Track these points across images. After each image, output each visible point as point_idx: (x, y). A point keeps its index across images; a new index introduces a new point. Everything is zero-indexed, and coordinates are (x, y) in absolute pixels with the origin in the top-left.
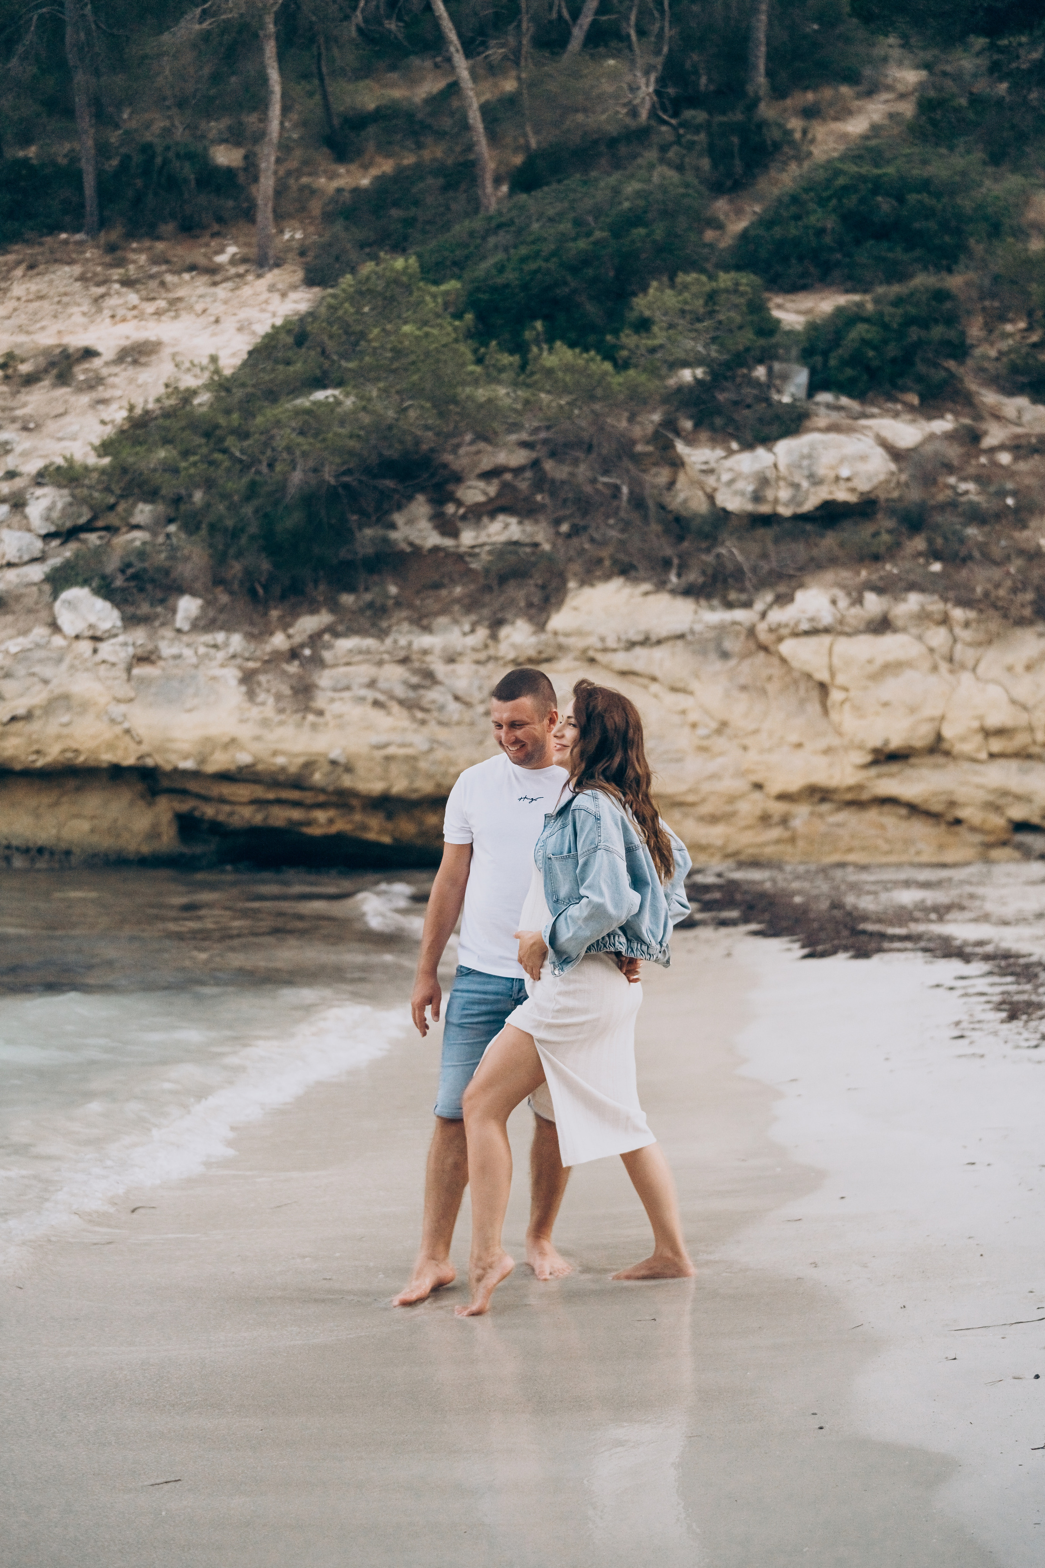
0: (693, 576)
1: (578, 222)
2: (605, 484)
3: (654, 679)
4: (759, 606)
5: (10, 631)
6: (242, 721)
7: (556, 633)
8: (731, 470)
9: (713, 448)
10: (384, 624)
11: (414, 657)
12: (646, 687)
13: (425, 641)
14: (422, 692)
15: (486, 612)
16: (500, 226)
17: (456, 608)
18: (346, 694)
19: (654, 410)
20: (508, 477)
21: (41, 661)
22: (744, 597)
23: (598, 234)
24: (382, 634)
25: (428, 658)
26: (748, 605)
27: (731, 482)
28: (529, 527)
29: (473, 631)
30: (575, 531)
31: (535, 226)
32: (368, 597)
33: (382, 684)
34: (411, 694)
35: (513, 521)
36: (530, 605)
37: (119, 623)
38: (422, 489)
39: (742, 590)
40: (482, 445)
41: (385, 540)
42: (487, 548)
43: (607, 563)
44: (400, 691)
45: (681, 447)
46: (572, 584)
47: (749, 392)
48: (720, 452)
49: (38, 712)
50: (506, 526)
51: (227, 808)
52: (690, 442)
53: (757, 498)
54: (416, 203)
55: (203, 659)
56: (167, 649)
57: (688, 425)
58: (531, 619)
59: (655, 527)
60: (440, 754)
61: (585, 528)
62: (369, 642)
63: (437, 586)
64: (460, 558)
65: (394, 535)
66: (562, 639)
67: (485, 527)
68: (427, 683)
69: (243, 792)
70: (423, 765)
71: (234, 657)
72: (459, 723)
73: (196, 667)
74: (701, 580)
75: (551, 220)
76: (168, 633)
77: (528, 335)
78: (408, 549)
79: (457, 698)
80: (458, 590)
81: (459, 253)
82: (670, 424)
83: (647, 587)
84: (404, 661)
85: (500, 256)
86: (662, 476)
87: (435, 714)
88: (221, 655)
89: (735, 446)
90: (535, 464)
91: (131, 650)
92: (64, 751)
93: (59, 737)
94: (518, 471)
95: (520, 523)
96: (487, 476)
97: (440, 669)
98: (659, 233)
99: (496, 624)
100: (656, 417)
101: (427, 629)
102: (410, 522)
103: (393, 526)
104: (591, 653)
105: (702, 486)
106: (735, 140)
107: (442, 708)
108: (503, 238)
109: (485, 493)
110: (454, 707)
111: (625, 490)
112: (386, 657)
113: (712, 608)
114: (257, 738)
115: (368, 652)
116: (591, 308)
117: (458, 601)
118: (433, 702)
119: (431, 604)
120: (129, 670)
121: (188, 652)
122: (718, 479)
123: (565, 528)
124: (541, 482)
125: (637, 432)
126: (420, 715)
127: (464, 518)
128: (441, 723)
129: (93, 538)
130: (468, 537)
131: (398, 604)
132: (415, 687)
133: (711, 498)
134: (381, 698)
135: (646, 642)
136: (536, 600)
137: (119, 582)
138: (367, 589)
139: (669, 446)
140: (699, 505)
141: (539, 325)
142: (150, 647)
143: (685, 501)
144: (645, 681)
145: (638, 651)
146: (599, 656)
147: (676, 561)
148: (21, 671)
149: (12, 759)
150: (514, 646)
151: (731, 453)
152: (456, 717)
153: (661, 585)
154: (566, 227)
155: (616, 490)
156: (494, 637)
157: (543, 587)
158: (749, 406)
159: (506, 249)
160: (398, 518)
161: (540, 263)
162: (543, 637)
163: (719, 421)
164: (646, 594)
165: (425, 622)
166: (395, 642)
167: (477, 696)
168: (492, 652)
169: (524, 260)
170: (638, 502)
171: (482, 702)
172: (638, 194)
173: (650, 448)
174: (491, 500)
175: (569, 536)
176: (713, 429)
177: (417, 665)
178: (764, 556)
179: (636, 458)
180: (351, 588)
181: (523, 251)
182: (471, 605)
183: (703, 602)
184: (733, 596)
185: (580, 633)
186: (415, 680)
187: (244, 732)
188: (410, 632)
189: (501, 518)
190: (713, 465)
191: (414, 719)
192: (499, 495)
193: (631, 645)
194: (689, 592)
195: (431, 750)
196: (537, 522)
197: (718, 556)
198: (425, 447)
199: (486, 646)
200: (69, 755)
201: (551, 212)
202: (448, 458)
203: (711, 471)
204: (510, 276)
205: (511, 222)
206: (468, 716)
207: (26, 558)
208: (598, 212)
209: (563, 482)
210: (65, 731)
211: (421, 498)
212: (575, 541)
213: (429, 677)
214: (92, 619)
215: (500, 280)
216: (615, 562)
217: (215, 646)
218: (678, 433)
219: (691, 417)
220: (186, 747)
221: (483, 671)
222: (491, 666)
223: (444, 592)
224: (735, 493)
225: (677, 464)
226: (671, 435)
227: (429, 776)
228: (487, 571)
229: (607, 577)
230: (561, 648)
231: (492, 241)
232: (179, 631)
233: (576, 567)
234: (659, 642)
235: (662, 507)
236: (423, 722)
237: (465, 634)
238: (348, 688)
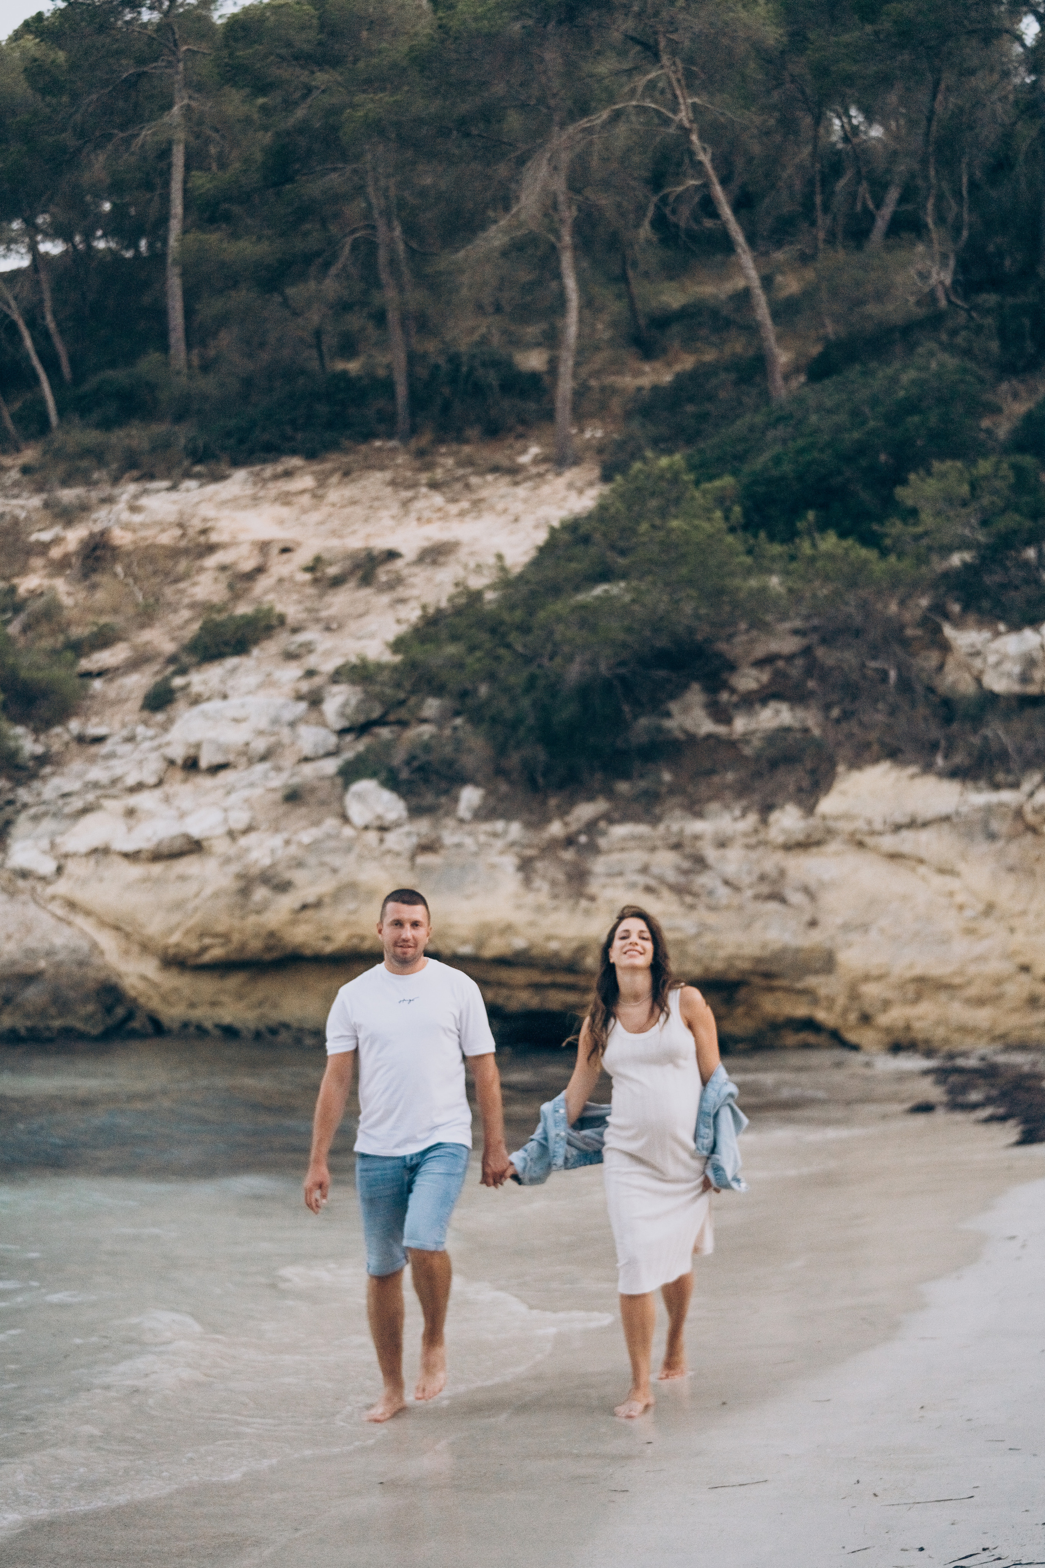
0: (959, 759)
1: (855, 413)
2: (876, 670)
3: (921, 861)
4: (1026, 787)
5: (303, 823)
6: (519, 907)
7: (824, 818)
8: (997, 652)
9: (980, 630)
10: (657, 810)
11: (687, 842)
12: (913, 870)
13: (698, 826)
14: (692, 877)
15: (757, 797)
16: (779, 420)
17: (728, 794)
18: (619, 880)
19: (923, 594)
20: (781, 664)
21: (333, 851)
22: (1011, 778)
23: (872, 424)
24: (655, 821)
25: (699, 844)
26: (1015, 785)
27: (998, 664)
28: (800, 713)
29: (744, 815)
30: (846, 715)
31: (814, 418)
32: (643, 784)
33: (655, 870)
34: (682, 879)
35: (784, 707)
36: (800, 790)
37: (404, 814)
38: (696, 678)
39: (1008, 771)
40: (754, 633)
41: (659, 729)
42: (759, 735)
43: (876, 747)
44: (672, 876)
45: (949, 631)
46: (841, 769)
47: (1016, 574)
48: (986, 634)
49: (327, 900)
50: (777, 712)
51: (505, 992)
52: (959, 624)
53: (1025, 678)
54: (711, 398)
55: (482, 847)
56: (449, 837)
57: (956, 608)
58: (800, 803)
59: (922, 711)
60: (708, 938)
61: (853, 713)
62: (642, 829)
63: (711, 772)
64: (731, 744)
65: (669, 724)
66: (831, 824)
67: (757, 714)
68: (698, 867)
69: (519, 976)
70: (692, 949)
71: (513, 844)
72: (728, 907)
73: (476, 854)
74: (967, 762)
75: (830, 411)
76: (450, 822)
77: (800, 525)
78: (681, 736)
79: (727, 883)
80: (730, 777)
81: (740, 448)
82: (939, 610)
83: (913, 769)
84: (677, 846)
85: (778, 448)
86: (933, 658)
87: (704, 899)
88: (499, 844)
89: (1002, 627)
90: (807, 651)
91: (414, 840)
92: (352, 937)
93: (346, 924)
94: (790, 658)
95: (792, 709)
96: (761, 663)
97: (711, 854)
98: (933, 420)
99: (766, 809)
100: (924, 602)
101: (699, 815)
102: (686, 710)
103: (668, 715)
104: (858, 837)
105: (968, 668)
106: (1027, 322)
107: (711, 893)
108: (780, 431)
109: (758, 680)
110: (723, 892)
111: (893, 674)
112: (659, 843)
113: (979, 790)
114: (532, 924)
115: (640, 838)
116: (865, 496)
117: (729, 787)
118: (703, 886)
119: (703, 790)
120: (413, 858)
121: (469, 841)
122: (985, 660)
123: (835, 712)
124: (812, 668)
125: (907, 616)
126: (689, 899)
127: (736, 706)
128: (712, 908)
129: (385, 733)
130: (740, 724)
131: (673, 790)
132: (686, 872)
133: (978, 680)
134: (652, 883)
135: (913, 824)
136: (806, 783)
137: (404, 775)
138: (641, 776)
139: (938, 630)
140: (966, 686)
141: (811, 515)
142: (433, 835)
143: (954, 683)
144: (913, 863)
145: (905, 834)
146: (869, 841)
147: (943, 743)
148: (312, 860)
149: (303, 945)
150: (784, 831)
151: (997, 634)
152: (724, 901)
153: (928, 768)
154: (842, 418)
155: (884, 676)
156: (764, 821)
157: (813, 772)
158: (1016, 588)
159: (784, 441)
160: (674, 707)
161: (816, 454)
162: (812, 821)
163: (986, 604)
164: (913, 777)
165: (697, 808)
166: (668, 828)
167: (746, 880)
168: (761, 836)
169: (801, 451)
170: (905, 685)
171: (751, 886)
172: (913, 382)
173: (919, 632)
174: (763, 687)
175: (838, 721)
176: (980, 611)
177: (688, 850)
178: (1030, 736)
179: (905, 643)
180: (626, 776)
181: (801, 442)
182: (742, 790)
183: (970, 785)
184: (1000, 777)
185: (847, 816)
186: (686, 865)
187: (519, 918)
188: (682, 818)
189: (773, 705)
190: (979, 647)
191: (683, 903)
192: (773, 681)
193: (898, 828)
194: (954, 774)
195: (698, 935)
196: (807, 707)
197: (985, 738)
198: (699, 637)
199: (756, 831)
200: (355, 941)
201: (829, 403)
202: (722, 646)
203: (977, 654)
204: (787, 468)
205: (791, 416)
206: (736, 900)
207: (321, 752)
208: (874, 402)
209: (831, 669)
210: (353, 918)
211: (696, 687)
212: (844, 726)
213: (700, 863)
214: (380, 810)
215: (775, 473)
216: (882, 744)
217: (495, 835)
218: (947, 616)
219: (957, 600)
220: (464, 932)
221: (754, 855)
222: (760, 851)
223: (716, 779)
224: (1002, 675)
225: (945, 647)
226: (938, 619)
227: (698, 961)
228: (758, 758)
229: (876, 761)
230: (830, 833)
231: (771, 434)
232: (462, 821)
233: (846, 751)
234: (925, 825)
235: (931, 690)
236: (692, 907)
237: (735, 819)
238: (621, 874)
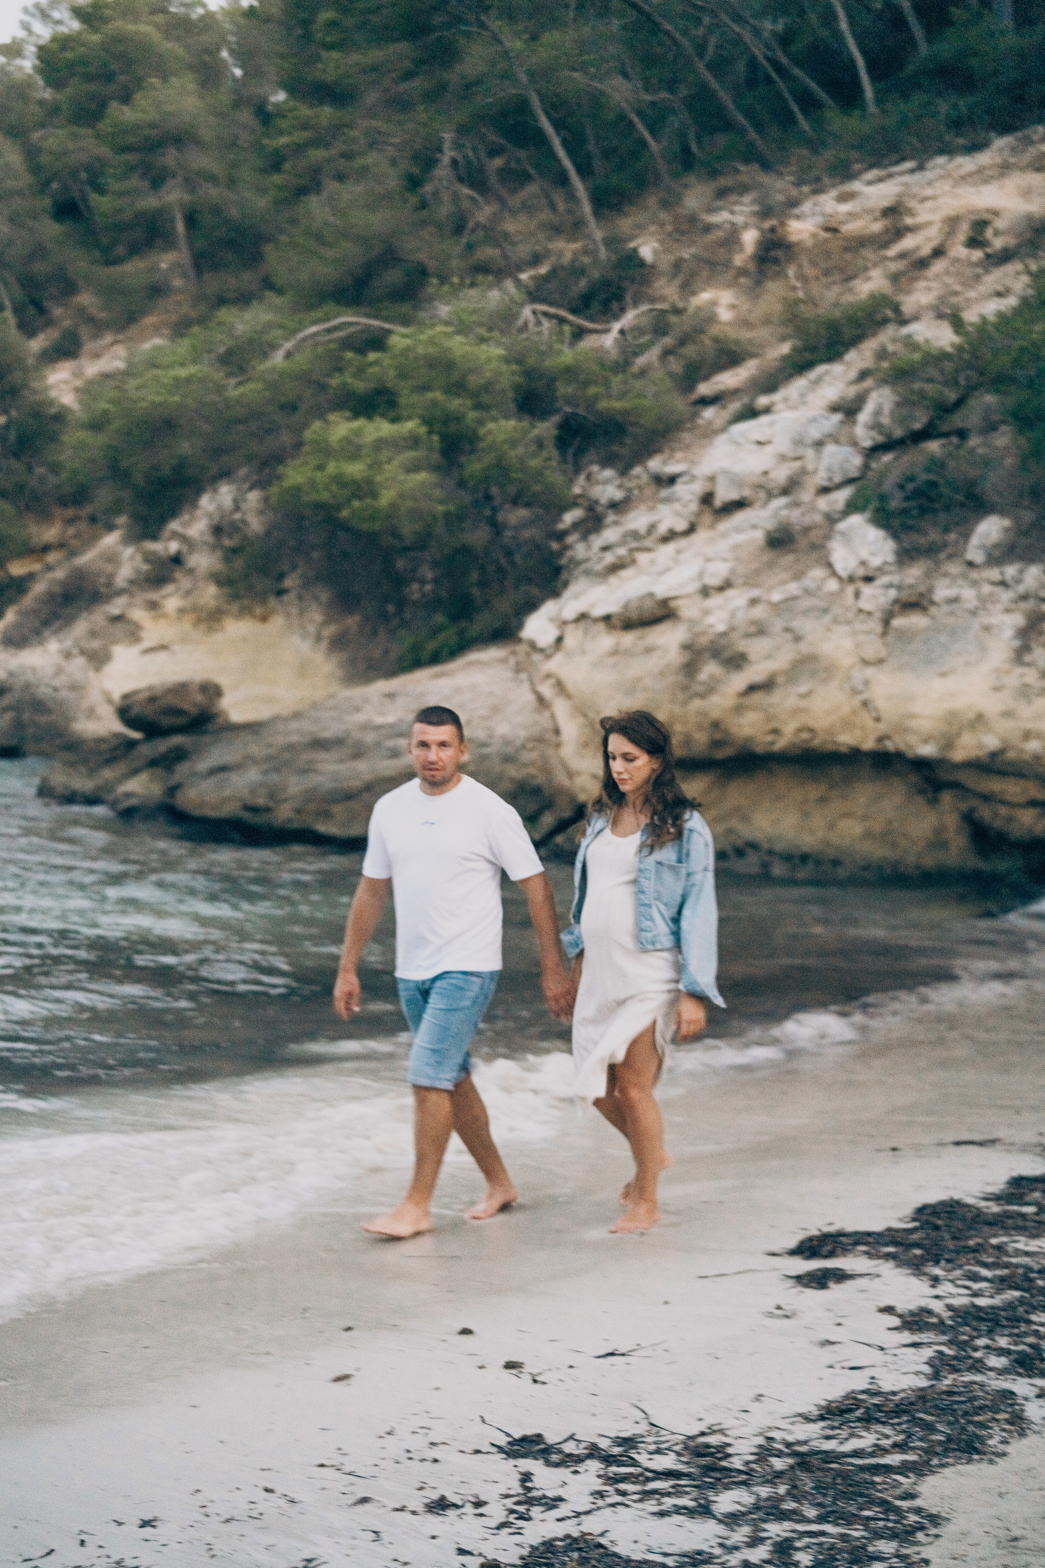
5: (784, 576)
6: (997, 689)
21: (806, 612)
37: (891, 558)
49: (781, 679)
51: (1003, 811)
55: (984, 601)
56: (942, 591)
69: (1012, 789)
71: (1024, 597)
73: (974, 613)
76: (954, 568)
88: (1006, 596)
91: (893, 593)
92: (799, 730)
93: (796, 712)
114: (1008, 714)
120: (886, 622)
121: (968, 594)
129: (934, 446)
142: (922, 588)
148: (778, 625)
149: (750, 739)
187: (992, 705)
200: (805, 736)
207: (838, 479)
210: (803, 704)
214: (864, 554)
217: (1003, 584)
220: (924, 725)
232: (971, 564)
